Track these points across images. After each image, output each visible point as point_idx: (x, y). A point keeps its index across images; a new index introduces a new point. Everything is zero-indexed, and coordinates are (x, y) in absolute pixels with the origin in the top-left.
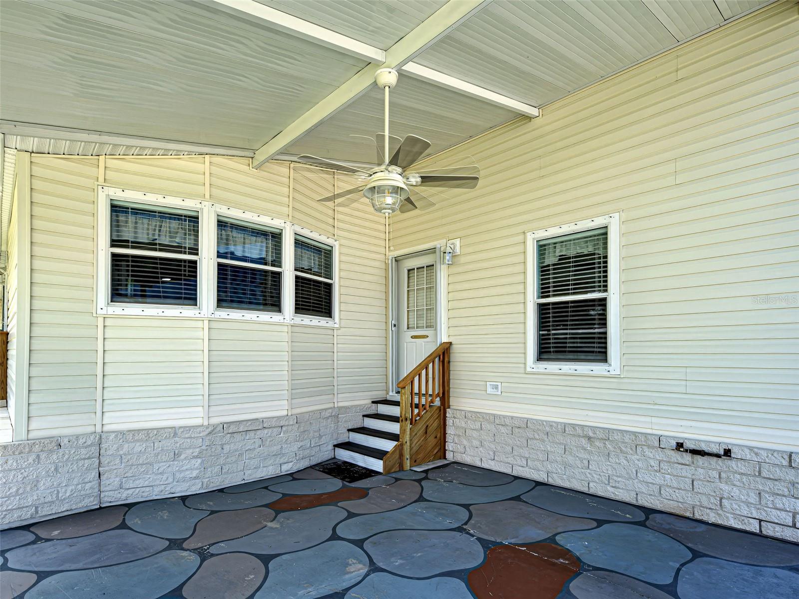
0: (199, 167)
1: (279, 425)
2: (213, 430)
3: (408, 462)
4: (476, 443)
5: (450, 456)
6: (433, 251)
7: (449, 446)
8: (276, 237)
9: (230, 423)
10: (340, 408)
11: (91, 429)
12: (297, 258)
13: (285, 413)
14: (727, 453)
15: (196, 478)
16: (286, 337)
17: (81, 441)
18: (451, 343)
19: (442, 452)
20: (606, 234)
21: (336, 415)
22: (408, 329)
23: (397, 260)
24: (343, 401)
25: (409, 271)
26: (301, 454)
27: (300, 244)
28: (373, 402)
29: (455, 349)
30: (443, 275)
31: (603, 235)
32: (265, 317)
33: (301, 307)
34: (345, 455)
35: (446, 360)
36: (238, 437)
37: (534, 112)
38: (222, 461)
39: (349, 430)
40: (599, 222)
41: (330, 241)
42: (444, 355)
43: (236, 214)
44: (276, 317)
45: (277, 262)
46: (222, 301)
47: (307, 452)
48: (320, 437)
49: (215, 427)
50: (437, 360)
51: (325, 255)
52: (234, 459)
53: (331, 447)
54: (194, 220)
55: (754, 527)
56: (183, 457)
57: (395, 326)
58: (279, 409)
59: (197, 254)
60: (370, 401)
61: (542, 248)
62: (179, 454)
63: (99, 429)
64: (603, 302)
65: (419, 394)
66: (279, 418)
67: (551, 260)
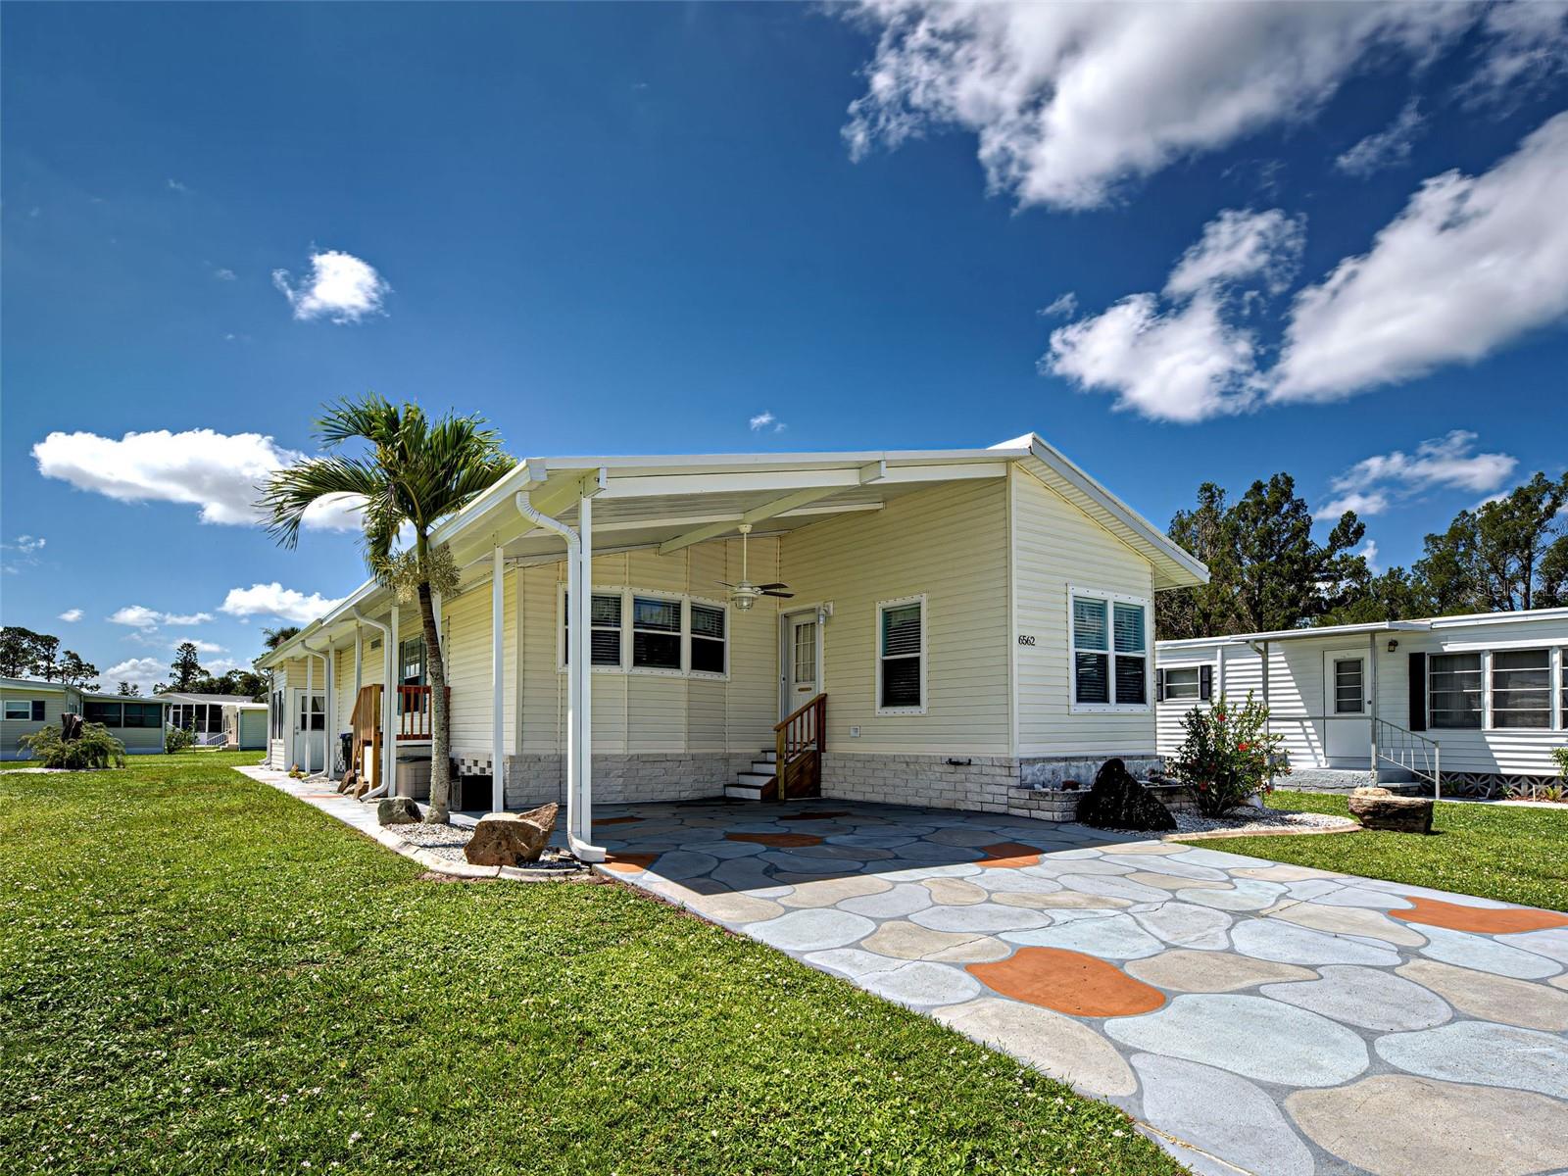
0: (621, 561)
1: (678, 760)
2: (631, 759)
3: (783, 793)
4: (841, 779)
5: (824, 794)
6: (813, 610)
7: (823, 785)
8: (676, 608)
9: (643, 755)
10: (730, 754)
11: (554, 752)
12: (694, 622)
13: (683, 751)
14: (969, 763)
15: (620, 792)
16: (684, 689)
17: (551, 758)
18: (826, 695)
19: (817, 791)
20: (919, 608)
21: (726, 759)
22: (797, 681)
23: (786, 616)
24: (734, 748)
25: (798, 627)
26: (696, 786)
27: (696, 610)
28: (763, 752)
29: (829, 700)
30: (820, 633)
31: (917, 608)
32: (668, 672)
33: (697, 665)
34: (733, 792)
35: (822, 709)
36: (648, 765)
37: (880, 506)
38: (637, 781)
39: (738, 774)
40: (916, 599)
41: (722, 604)
42: (821, 703)
43: (646, 593)
44: (675, 673)
45: (678, 628)
46: (638, 661)
47: (701, 786)
48: (712, 775)
49: (632, 756)
50: (812, 709)
51: (718, 617)
52: (646, 781)
53: (721, 786)
54: (618, 601)
55: (978, 809)
56: (611, 775)
57: (784, 679)
58: (679, 747)
59: (620, 626)
60: (759, 751)
61: (888, 615)
62: (609, 774)
63: (559, 753)
64: (917, 659)
65: (794, 743)
66: (680, 755)
67: (894, 623)
